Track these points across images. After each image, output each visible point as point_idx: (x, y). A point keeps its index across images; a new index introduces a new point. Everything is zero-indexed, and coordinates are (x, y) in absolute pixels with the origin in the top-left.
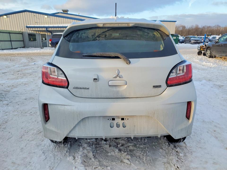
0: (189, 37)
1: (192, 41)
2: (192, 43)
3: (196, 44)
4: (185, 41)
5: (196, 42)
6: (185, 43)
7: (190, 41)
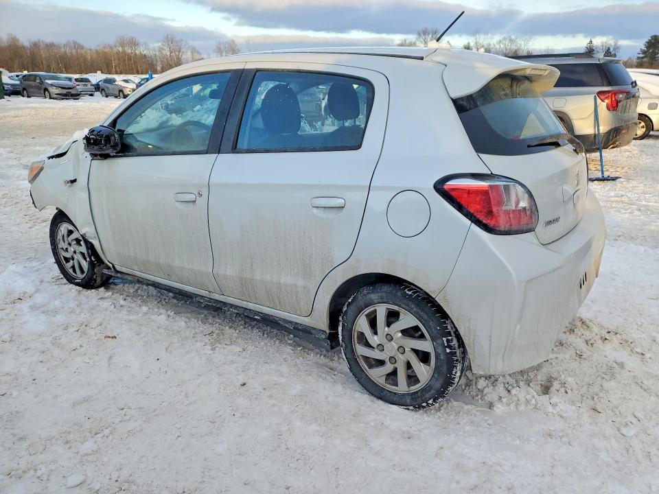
0: (36, 76)
1: (54, 91)
2: (55, 96)
3: (67, 99)
4: (24, 89)
5: (64, 91)
6: (29, 97)
7: (46, 90)
